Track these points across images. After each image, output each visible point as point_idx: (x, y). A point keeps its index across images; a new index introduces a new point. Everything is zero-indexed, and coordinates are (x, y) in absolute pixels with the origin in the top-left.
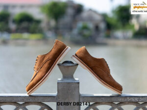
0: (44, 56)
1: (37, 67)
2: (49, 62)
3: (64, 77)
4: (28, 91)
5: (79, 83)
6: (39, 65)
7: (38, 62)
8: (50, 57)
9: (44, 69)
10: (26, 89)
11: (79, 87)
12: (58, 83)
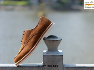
0: (30, 31)
1: (23, 41)
2: (35, 37)
3: (49, 50)
4: (16, 62)
5: (62, 56)
6: (26, 39)
7: (25, 36)
8: (36, 32)
9: (30, 43)
10: (14, 60)
11: (63, 59)
12: (43, 56)
